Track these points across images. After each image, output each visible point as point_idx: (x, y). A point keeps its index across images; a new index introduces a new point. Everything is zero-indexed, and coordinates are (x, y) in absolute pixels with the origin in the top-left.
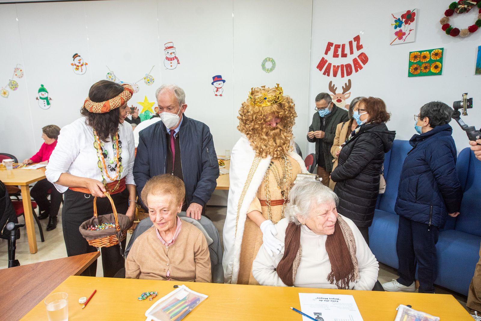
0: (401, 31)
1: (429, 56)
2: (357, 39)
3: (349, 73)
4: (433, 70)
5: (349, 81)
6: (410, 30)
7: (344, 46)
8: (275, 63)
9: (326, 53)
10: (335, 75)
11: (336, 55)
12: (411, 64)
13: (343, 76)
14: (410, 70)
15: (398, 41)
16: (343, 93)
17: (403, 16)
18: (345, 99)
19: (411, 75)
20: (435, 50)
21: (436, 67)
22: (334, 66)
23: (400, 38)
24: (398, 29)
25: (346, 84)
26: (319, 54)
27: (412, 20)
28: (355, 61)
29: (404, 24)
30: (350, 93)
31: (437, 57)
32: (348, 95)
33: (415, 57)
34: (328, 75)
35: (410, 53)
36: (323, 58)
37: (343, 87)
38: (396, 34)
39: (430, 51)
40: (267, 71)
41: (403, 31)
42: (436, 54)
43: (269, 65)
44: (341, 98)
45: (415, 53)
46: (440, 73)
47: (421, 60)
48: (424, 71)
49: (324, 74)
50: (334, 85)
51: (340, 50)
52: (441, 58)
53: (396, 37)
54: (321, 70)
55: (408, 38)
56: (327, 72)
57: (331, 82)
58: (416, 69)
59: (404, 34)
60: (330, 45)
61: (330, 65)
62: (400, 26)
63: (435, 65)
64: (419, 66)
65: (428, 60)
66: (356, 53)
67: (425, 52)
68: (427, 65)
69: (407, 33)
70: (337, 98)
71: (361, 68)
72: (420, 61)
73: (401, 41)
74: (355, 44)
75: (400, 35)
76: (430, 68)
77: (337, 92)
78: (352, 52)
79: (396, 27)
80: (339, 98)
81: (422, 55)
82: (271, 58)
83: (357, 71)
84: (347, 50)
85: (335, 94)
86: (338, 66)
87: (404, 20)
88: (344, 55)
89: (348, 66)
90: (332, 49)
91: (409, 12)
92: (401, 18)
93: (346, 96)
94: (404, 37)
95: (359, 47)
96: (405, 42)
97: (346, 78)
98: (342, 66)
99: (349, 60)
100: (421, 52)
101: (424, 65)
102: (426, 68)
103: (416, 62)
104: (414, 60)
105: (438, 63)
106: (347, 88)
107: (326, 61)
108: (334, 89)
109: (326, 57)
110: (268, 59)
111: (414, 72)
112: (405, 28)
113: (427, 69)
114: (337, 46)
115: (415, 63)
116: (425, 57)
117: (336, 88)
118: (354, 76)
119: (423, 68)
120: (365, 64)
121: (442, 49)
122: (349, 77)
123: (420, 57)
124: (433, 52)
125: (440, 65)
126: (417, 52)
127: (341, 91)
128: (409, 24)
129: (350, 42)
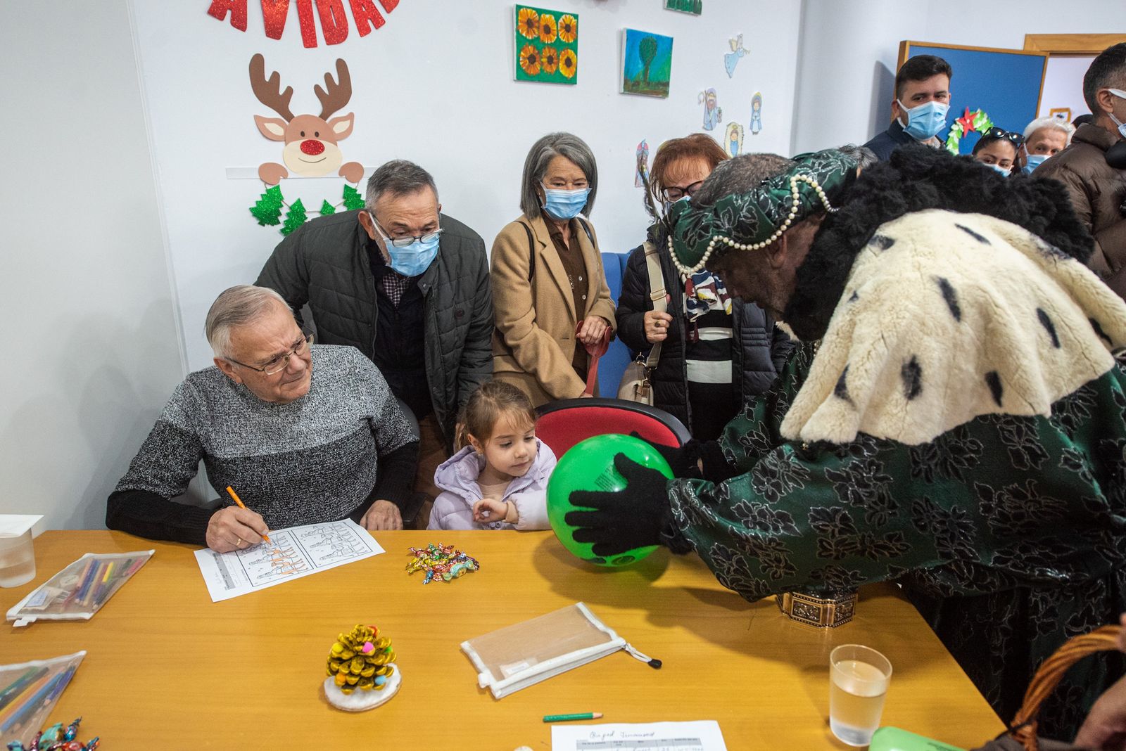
1: (555, 28)
3: (336, 35)
4: (563, 70)
5: (341, 65)
10: (274, 30)
12: (521, 43)
13: (309, 41)
14: (521, 59)
16: (324, 116)
18: (334, 139)
19: (523, 75)
20: (566, 17)
21: (569, 63)
25: (328, 77)
30: (351, 117)
31: (570, 35)
32: (346, 124)
33: (530, 24)
34: (240, 23)
35: (519, 7)
37: (317, 89)
39: (557, 15)
42: (568, 28)
44: (317, 134)
45: (529, 10)
46: (572, 81)
47: (541, 37)
48: (549, 70)
49: (216, 12)
50: (276, 76)
52: (576, 41)
56: (228, 7)
57: (257, 63)
58: (532, 59)
63: (565, 57)
64: (539, 53)
65: (554, 39)
67: (548, 16)
68: (552, 52)
70: (303, 134)
71: (379, 22)
72: (539, 37)
76: (558, 63)
77: (296, 108)
80: (310, 136)
81: (543, 23)
83: (364, 31)
85: (289, 117)
89: (329, 3)
93: (339, 128)
97: (324, 57)
100: (540, 12)
101: (546, 53)
102: (550, 60)
103: (532, 40)
104: (528, 33)
105: (571, 54)
106: (337, 93)
108: (281, 92)
111: (529, 66)
113: (553, 65)
115: (529, 40)
116: (548, 30)
117: (289, 91)
118: (354, 48)
119: (544, 60)
120: (388, 12)
121: (576, 17)
122: (338, 51)
123: (538, 28)
124: (561, 20)
125: (574, 61)
126: (533, 9)
127: (315, 108)
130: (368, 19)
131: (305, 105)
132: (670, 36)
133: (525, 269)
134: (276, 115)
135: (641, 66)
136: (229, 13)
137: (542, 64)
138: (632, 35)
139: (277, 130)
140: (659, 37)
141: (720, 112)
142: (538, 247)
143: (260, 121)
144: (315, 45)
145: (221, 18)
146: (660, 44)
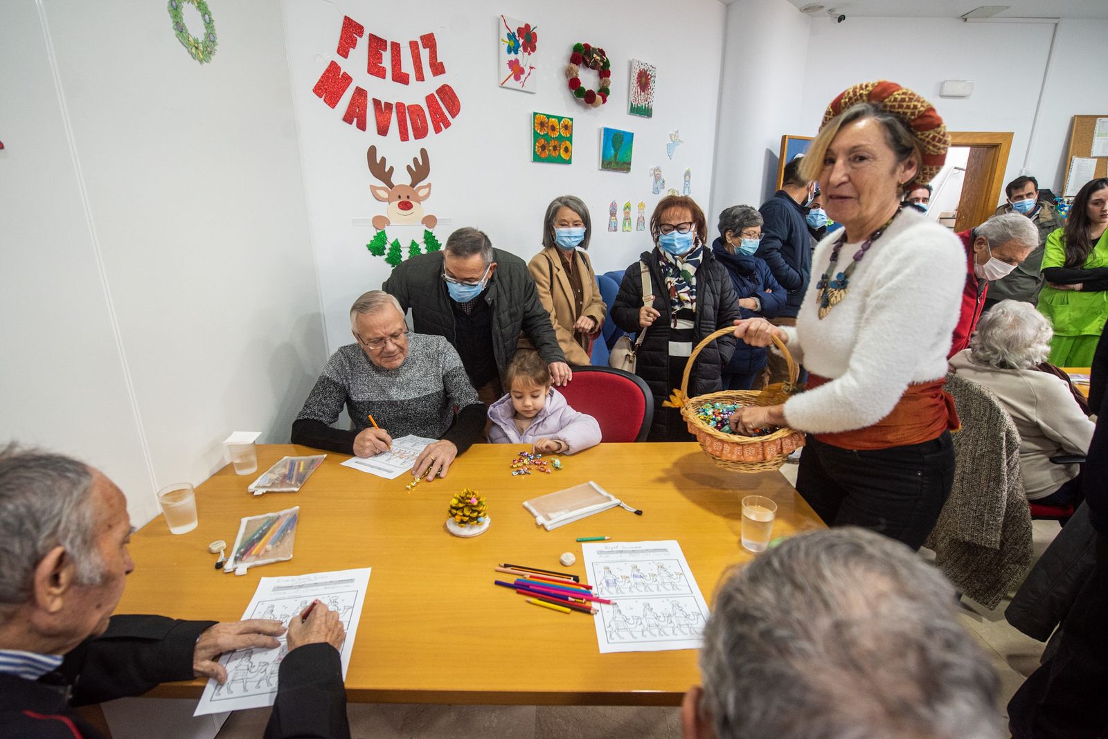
0: (517, 61)
1: (558, 127)
2: (429, 41)
3: (421, 133)
4: (563, 155)
5: (424, 153)
6: (531, 68)
7: (395, 48)
8: (210, 17)
9: (343, 51)
10: (383, 131)
11: (375, 69)
12: (536, 137)
13: (404, 137)
14: (536, 148)
15: (512, 82)
16: (413, 185)
17: (519, 30)
18: (419, 201)
19: (537, 158)
20: (565, 120)
21: (566, 150)
22: (377, 102)
23: (517, 78)
24: (513, 57)
25: (415, 160)
27: (534, 48)
28: (430, 99)
29: (521, 49)
30: (429, 186)
31: (568, 131)
32: (427, 190)
33: (542, 124)
34: (362, 126)
35: (535, 114)
36: (334, 67)
37: (409, 168)
38: (511, 65)
39: (560, 119)
41: (521, 64)
42: (566, 127)
44: (408, 197)
45: (541, 116)
46: (569, 162)
48: (554, 154)
49: (348, 119)
50: (383, 160)
51: (387, 56)
52: (571, 135)
53: (510, 72)
54: (332, 101)
55: (529, 82)
56: (355, 116)
58: (543, 148)
59: (523, 71)
60: (352, 27)
61: (360, 93)
62: (516, 50)
63: (565, 146)
64: (547, 143)
65: (557, 134)
66: (432, 84)
67: (553, 119)
68: (556, 143)
69: (527, 70)
70: (400, 197)
71: (447, 125)
72: (548, 133)
73: (517, 85)
74: (425, 54)
75: (517, 70)
76: (560, 150)
77: (395, 180)
78: (420, 76)
79: (509, 51)
80: (404, 199)
81: (550, 124)
83: (438, 130)
84: (407, 66)
85: (391, 186)
86: (389, 106)
87: (521, 41)
88: (401, 78)
89: (416, 110)
90: (363, 43)
91: (527, 26)
92: (517, 35)
93: (422, 193)
94: (523, 77)
95: (438, 69)
96: (524, 89)
97: (413, 147)
98: (400, 106)
99: (415, 94)
100: (548, 116)
101: (552, 143)
102: (555, 148)
104: (540, 131)
105: (568, 144)
107: (347, 79)
109: (346, 66)
111: (541, 152)
112: (523, 58)
113: (556, 151)
114: (377, 44)
115: (541, 135)
116: (553, 128)
117: (392, 169)
118: (432, 141)
119: (551, 148)
120: (453, 116)
121: (572, 120)
122: (422, 143)
123: (547, 127)
124: (562, 122)
125: (570, 148)
126: (544, 115)
127: (407, 180)
128: (529, 54)
129: (414, 45)
130: (441, 123)
131: (401, 178)
132: (631, 132)
133: (547, 283)
134: (384, 185)
135: (613, 152)
136: (355, 120)
137: (550, 150)
138: (607, 131)
139: (384, 194)
140: (624, 132)
141: (664, 182)
142: (555, 271)
143: (373, 189)
144: (407, 140)
145: (351, 123)
146: (625, 137)
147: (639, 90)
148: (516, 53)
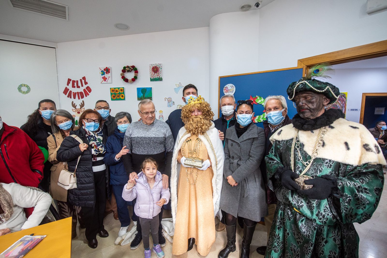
0: (105, 77)
2: (84, 78)
3: (82, 97)
4: (121, 98)
5: (83, 101)
6: (109, 77)
7: (77, 81)
8: (29, 88)
9: (68, 85)
10: (75, 98)
11: (73, 86)
12: (111, 94)
13: (79, 99)
14: (112, 97)
15: (104, 82)
16: (80, 108)
17: (105, 69)
19: (112, 99)
21: (122, 96)
22: (73, 93)
23: (105, 81)
24: (103, 76)
25: (81, 103)
26: (64, 85)
27: (109, 72)
28: (84, 90)
29: (105, 73)
30: (84, 108)
31: (122, 91)
33: (113, 91)
34: (71, 98)
35: (110, 88)
36: (66, 88)
37: (80, 105)
38: (103, 78)
39: (119, 88)
40: (23, 93)
41: (106, 77)
42: (121, 90)
43: (24, 89)
45: (112, 88)
46: (124, 99)
48: (118, 98)
49: (68, 97)
50: (75, 104)
51: (75, 84)
52: (124, 92)
53: (103, 80)
54: (66, 94)
55: (109, 81)
56: (70, 96)
57: (73, 102)
58: (114, 97)
59: (106, 79)
60: (69, 80)
61: (71, 92)
62: (104, 74)
64: (115, 95)
65: (118, 92)
66: (85, 87)
67: (117, 89)
68: (118, 95)
69: (108, 78)
71: (88, 95)
72: (115, 93)
73: (106, 82)
74: (83, 81)
75: (105, 79)
76: (120, 97)
77: (77, 108)
78: (82, 86)
79: (102, 75)
80: (78, 111)
82: (26, 85)
83: (86, 96)
84: (80, 84)
85: (76, 109)
86: (76, 93)
87: (105, 72)
88: (78, 87)
89: (81, 93)
90: (71, 82)
91: (107, 68)
92: (104, 71)
93: (82, 110)
94: (107, 80)
95: (86, 83)
96: (107, 83)
97: (81, 100)
98: (78, 93)
99: (81, 90)
100: (115, 88)
102: (118, 96)
104: (113, 92)
105: (123, 94)
106: (82, 105)
107: (68, 89)
109: (68, 87)
110: (23, 85)
112: (106, 76)
114: (74, 82)
115: (113, 94)
116: (117, 91)
117: (76, 105)
118: (85, 99)
119: (117, 96)
120: (90, 93)
121: (123, 88)
122: (83, 99)
123: (115, 91)
124: (120, 89)
125: (124, 95)
127: (79, 107)
128: (108, 74)
129: (81, 80)
130: (87, 94)
131: (78, 107)
132: (150, 87)
134: (74, 109)
135: (142, 95)
138: (138, 89)
139: (74, 111)
140: (147, 88)
141: (174, 102)
143: (72, 109)
145: (69, 97)
146: (147, 90)
147: (154, 73)
148: (104, 75)
